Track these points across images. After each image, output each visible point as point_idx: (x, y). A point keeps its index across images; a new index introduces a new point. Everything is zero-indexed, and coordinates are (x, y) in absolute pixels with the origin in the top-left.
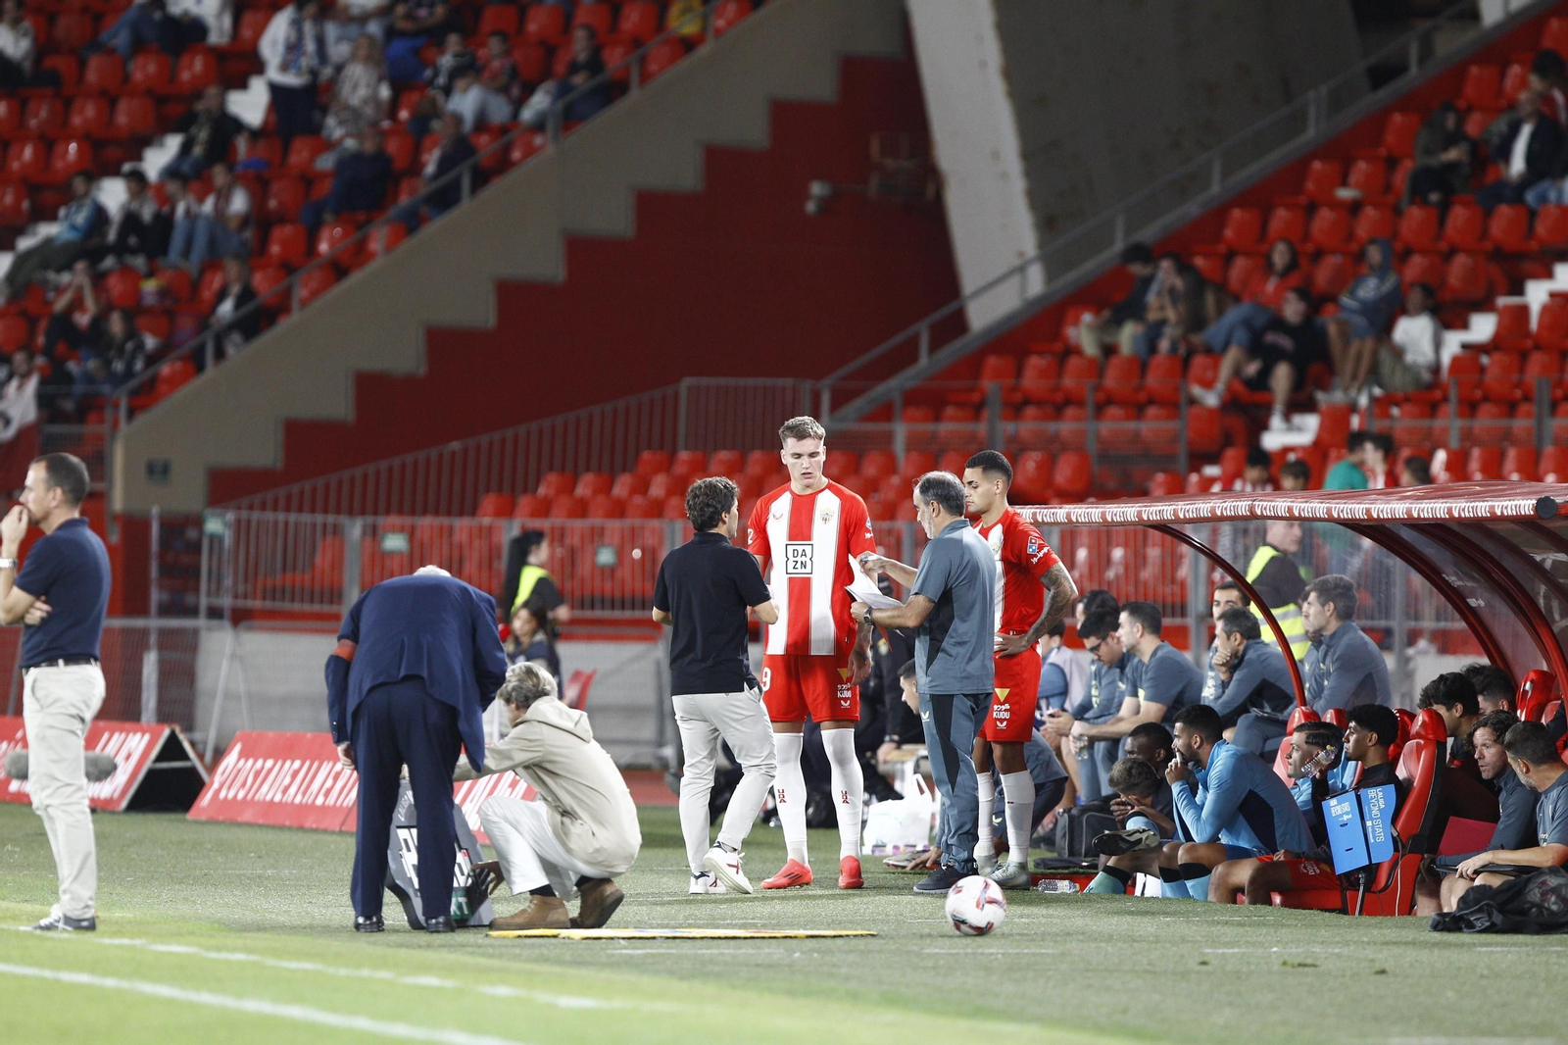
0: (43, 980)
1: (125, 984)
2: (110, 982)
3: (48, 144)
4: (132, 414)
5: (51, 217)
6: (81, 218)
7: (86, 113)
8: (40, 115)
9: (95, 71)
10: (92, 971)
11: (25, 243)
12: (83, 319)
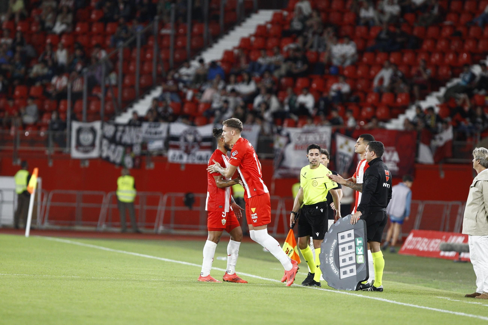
0: (450, 314)
1: (475, 316)
2: (471, 315)
3: (457, 54)
4: (481, 138)
5: (457, 76)
6: (467, 78)
7: (469, 45)
8: (455, 45)
9: (473, 32)
10: (465, 312)
11: (449, 85)
12: (467, 108)
